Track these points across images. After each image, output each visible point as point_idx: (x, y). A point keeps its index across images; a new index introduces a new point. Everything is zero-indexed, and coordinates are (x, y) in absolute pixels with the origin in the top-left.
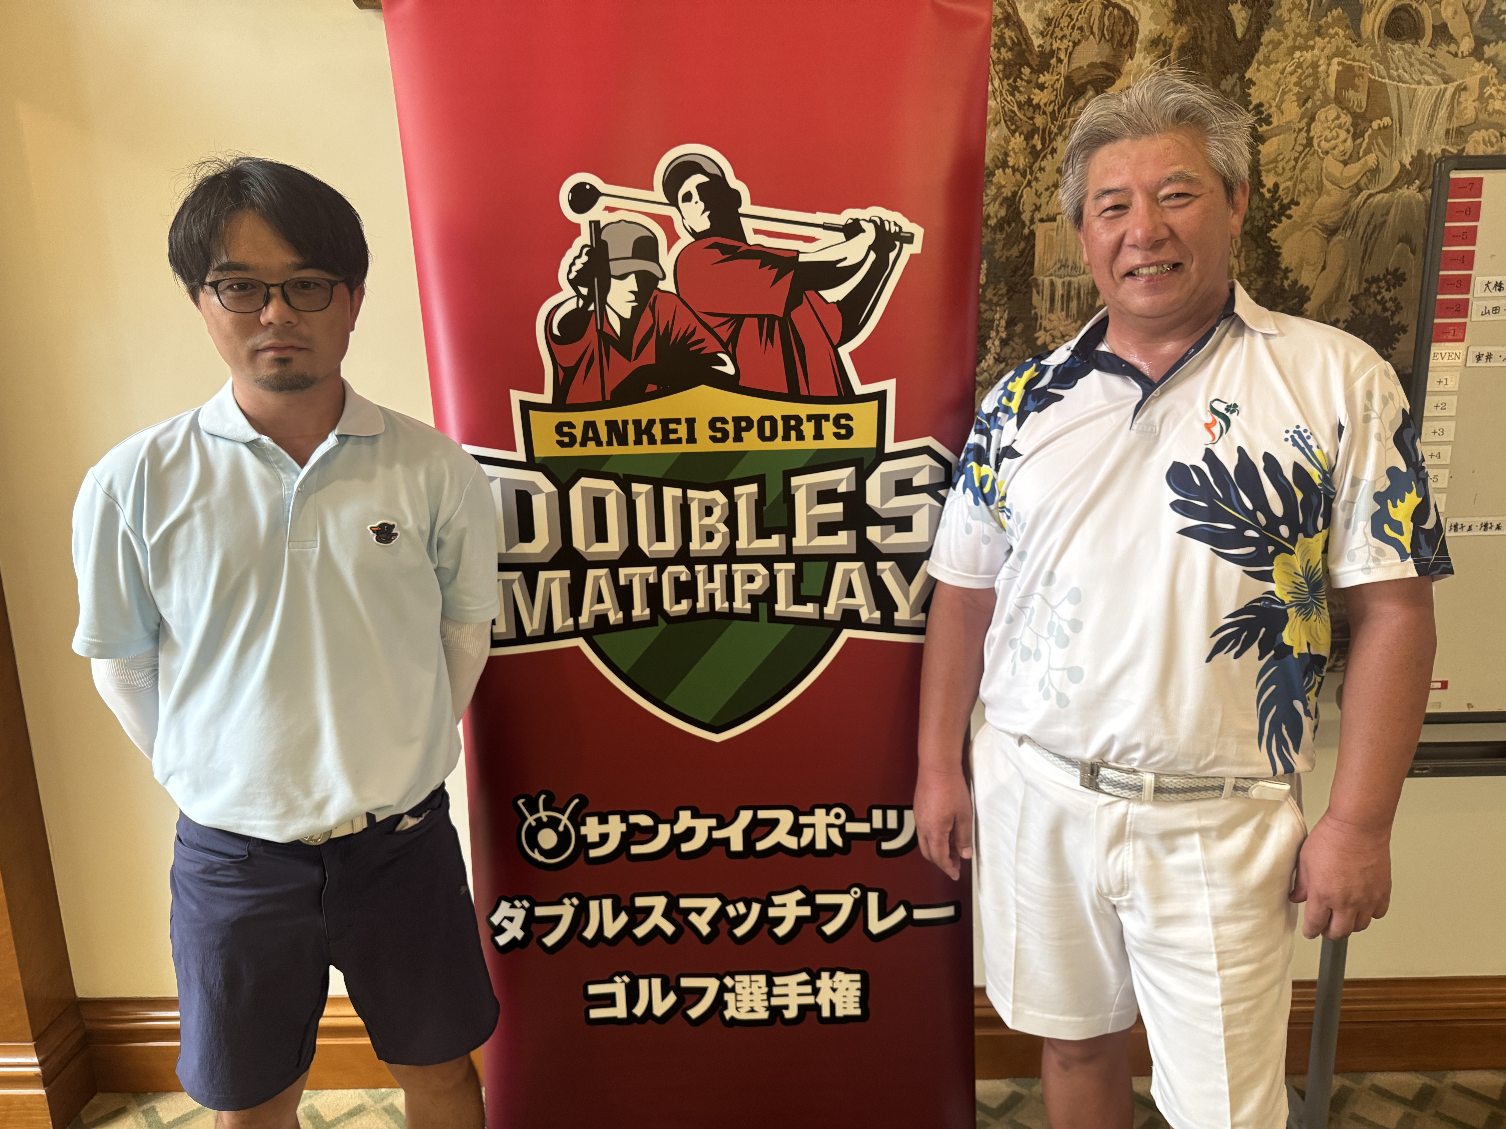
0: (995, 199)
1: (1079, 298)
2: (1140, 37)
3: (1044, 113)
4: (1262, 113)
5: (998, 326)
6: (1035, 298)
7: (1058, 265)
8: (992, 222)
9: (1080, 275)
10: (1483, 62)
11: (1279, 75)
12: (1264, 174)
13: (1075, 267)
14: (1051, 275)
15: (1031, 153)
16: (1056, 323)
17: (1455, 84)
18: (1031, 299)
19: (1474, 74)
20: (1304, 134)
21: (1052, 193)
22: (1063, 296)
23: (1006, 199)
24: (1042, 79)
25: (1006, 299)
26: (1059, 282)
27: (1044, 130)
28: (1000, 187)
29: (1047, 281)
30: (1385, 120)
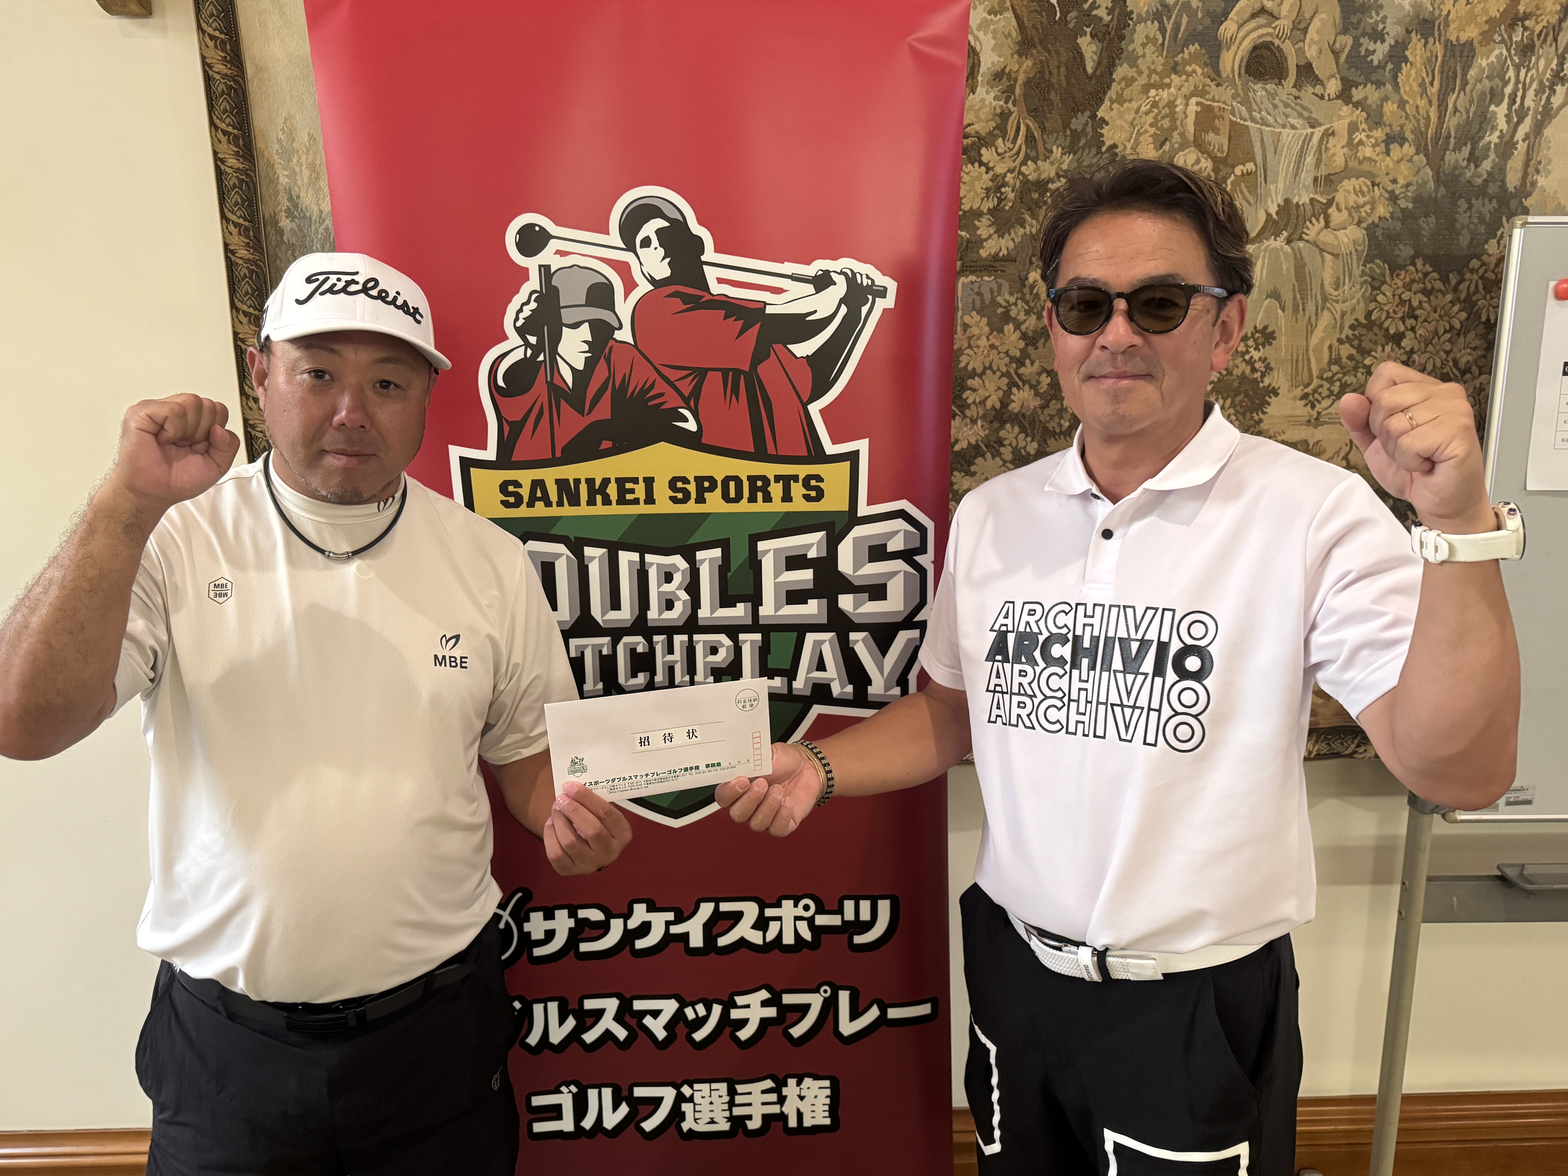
2: (982, 70)
10: (1351, 105)
11: (1133, 115)
17: (1323, 128)
19: (1342, 118)
30: (1250, 166)
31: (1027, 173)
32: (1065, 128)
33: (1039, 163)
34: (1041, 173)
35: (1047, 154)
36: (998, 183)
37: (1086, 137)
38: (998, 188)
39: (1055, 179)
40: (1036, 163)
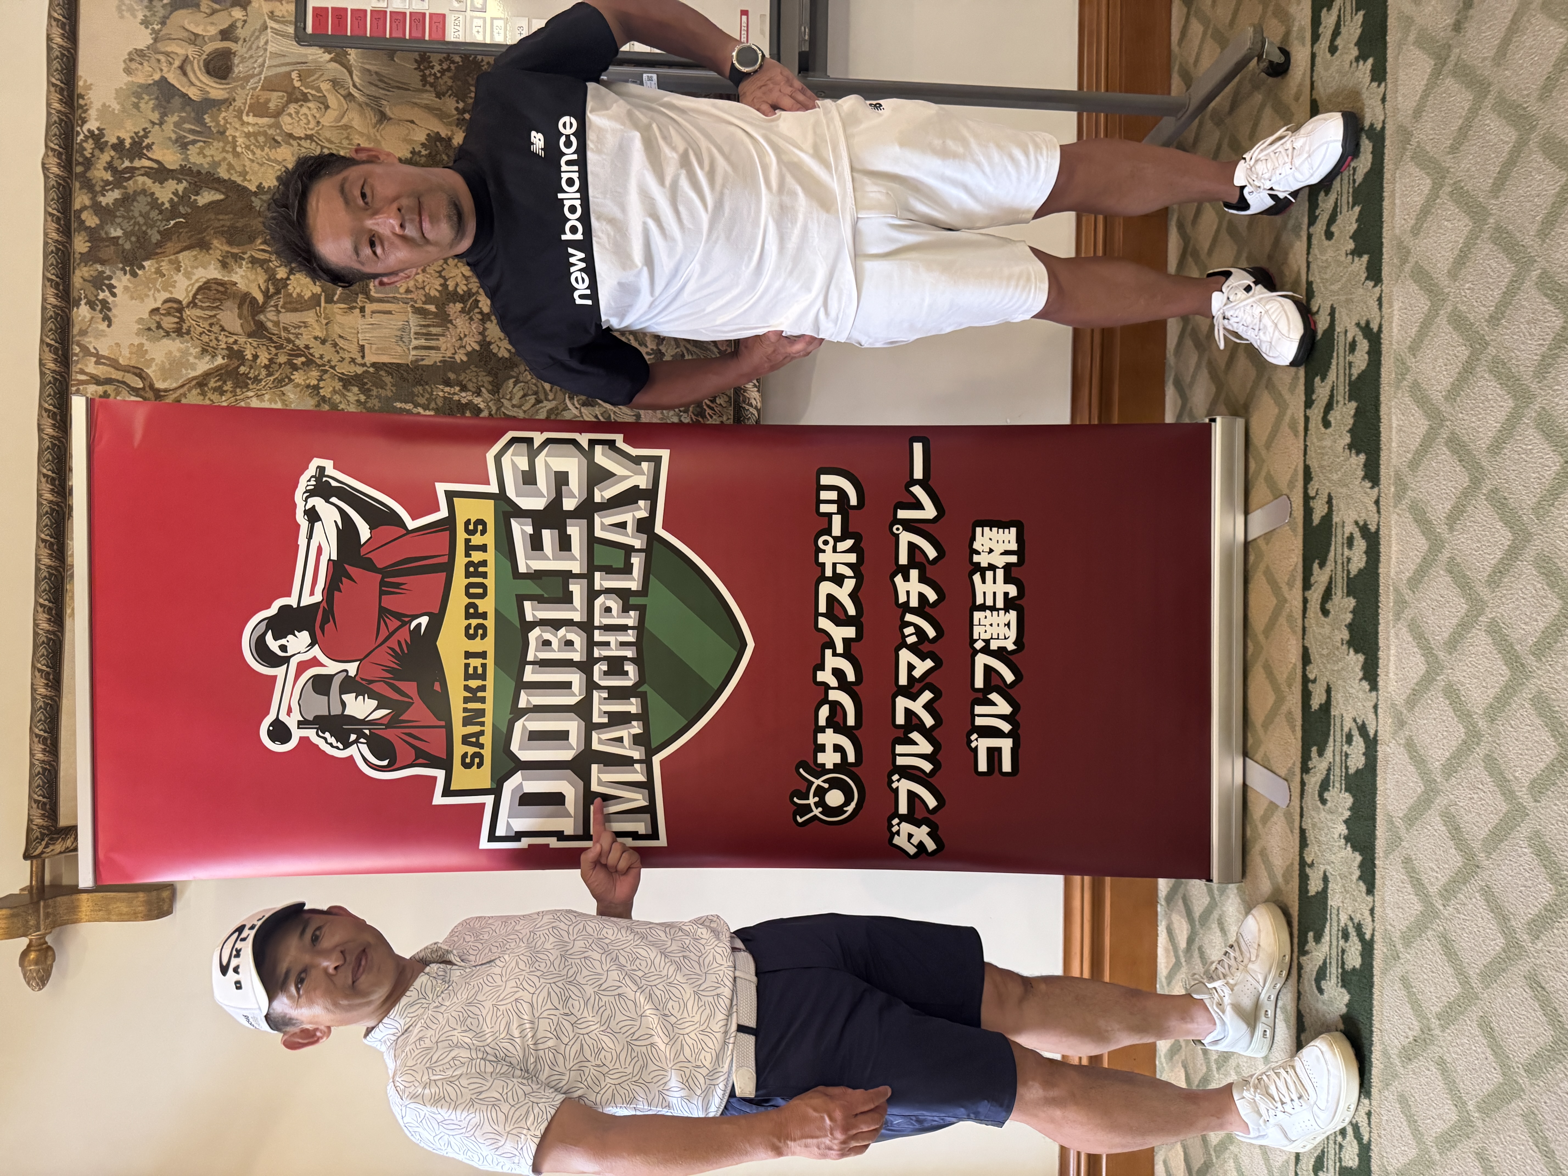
0: (344, 396)
1: (429, 326)
2: (219, 277)
3: (276, 355)
5: (449, 393)
6: (428, 362)
7: (402, 342)
8: (363, 398)
11: (255, 164)
13: (403, 329)
14: (409, 349)
15: (308, 366)
16: (449, 345)
17: (268, 21)
18: (428, 366)
20: (302, 142)
21: (341, 348)
23: (344, 387)
24: (249, 357)
25: (427, 387)
27: (290, 355)
28: (335, 391)
29: (413, 353)
30: (294, 75)
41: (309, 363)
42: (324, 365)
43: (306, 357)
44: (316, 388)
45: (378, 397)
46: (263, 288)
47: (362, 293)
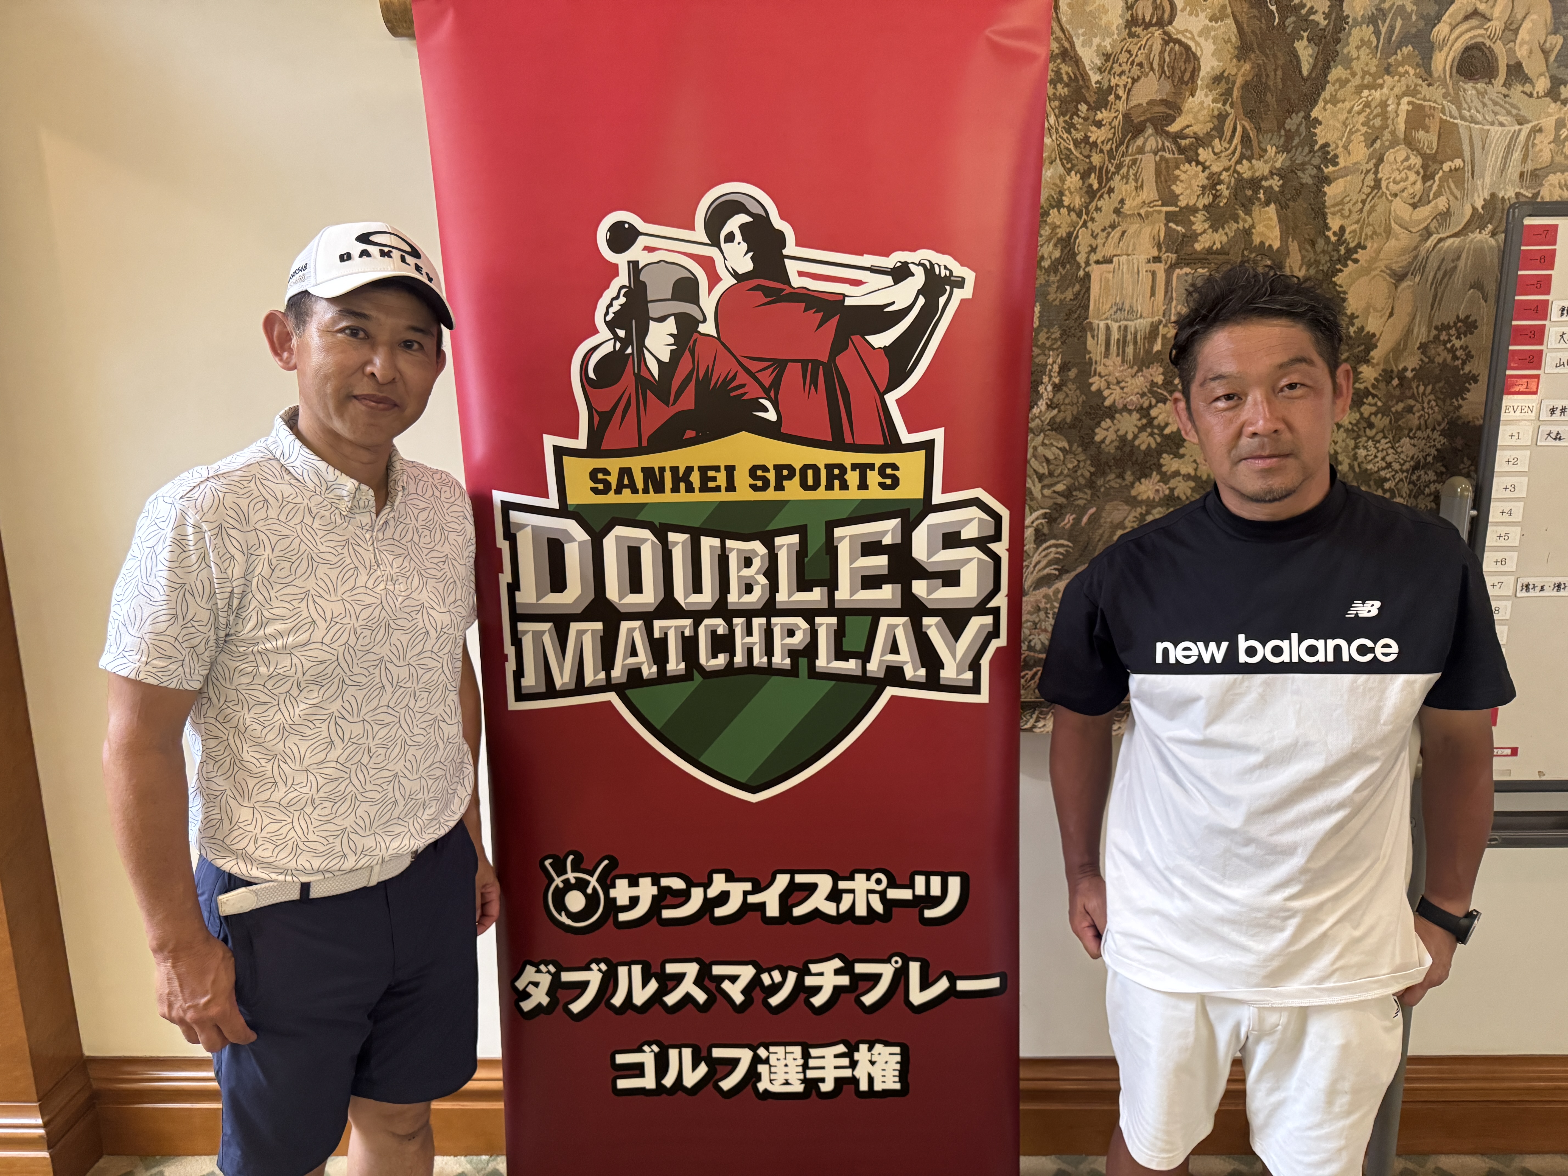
0: (1049, 240)
1: (1135, 343)
2: (1202, 74)
3: (1102, 151)
4: (1328, 153)
5: (1051, 371)
6: (1090, 342)
7: (1115, 309)
8: (1046, 264)
9: (1137, 319)
10: (1559, 103)
11: (1346, 115)
12: (1329, 216)
13: (1131, 311)
14: (1107, 319)
15: (1087, 192)
16: (1111, 368)
17: (1529, 126)
18: (1085, 343)
19: (1550, 115)
20: (1371, 176)
21: (1109, 234)
22: (1118, 340)
23: (1061, 240)
24: (1099, 116)
25: (1059, 343)
26: (1115, 326)
27: (1101, 169)
28: (1055, 227)
29: (1102, 325)
30: (1458, 162)
31: (1241, 171)
32: (1279, 129)
33: (1254, 161)
34: (1255, 172)
35: (1262, 154)
36: (1214, 181)
37: (1300, 136)
38: (1213, 186)
39: (1269, 177)
40: (1250, 162)
41: (1091, 194)
42: (1087, 214)
43: (1099, 190)
44: (1059, 204)
45: (1048, 284)
46: (1187, 131)
47: (1178, 258)
